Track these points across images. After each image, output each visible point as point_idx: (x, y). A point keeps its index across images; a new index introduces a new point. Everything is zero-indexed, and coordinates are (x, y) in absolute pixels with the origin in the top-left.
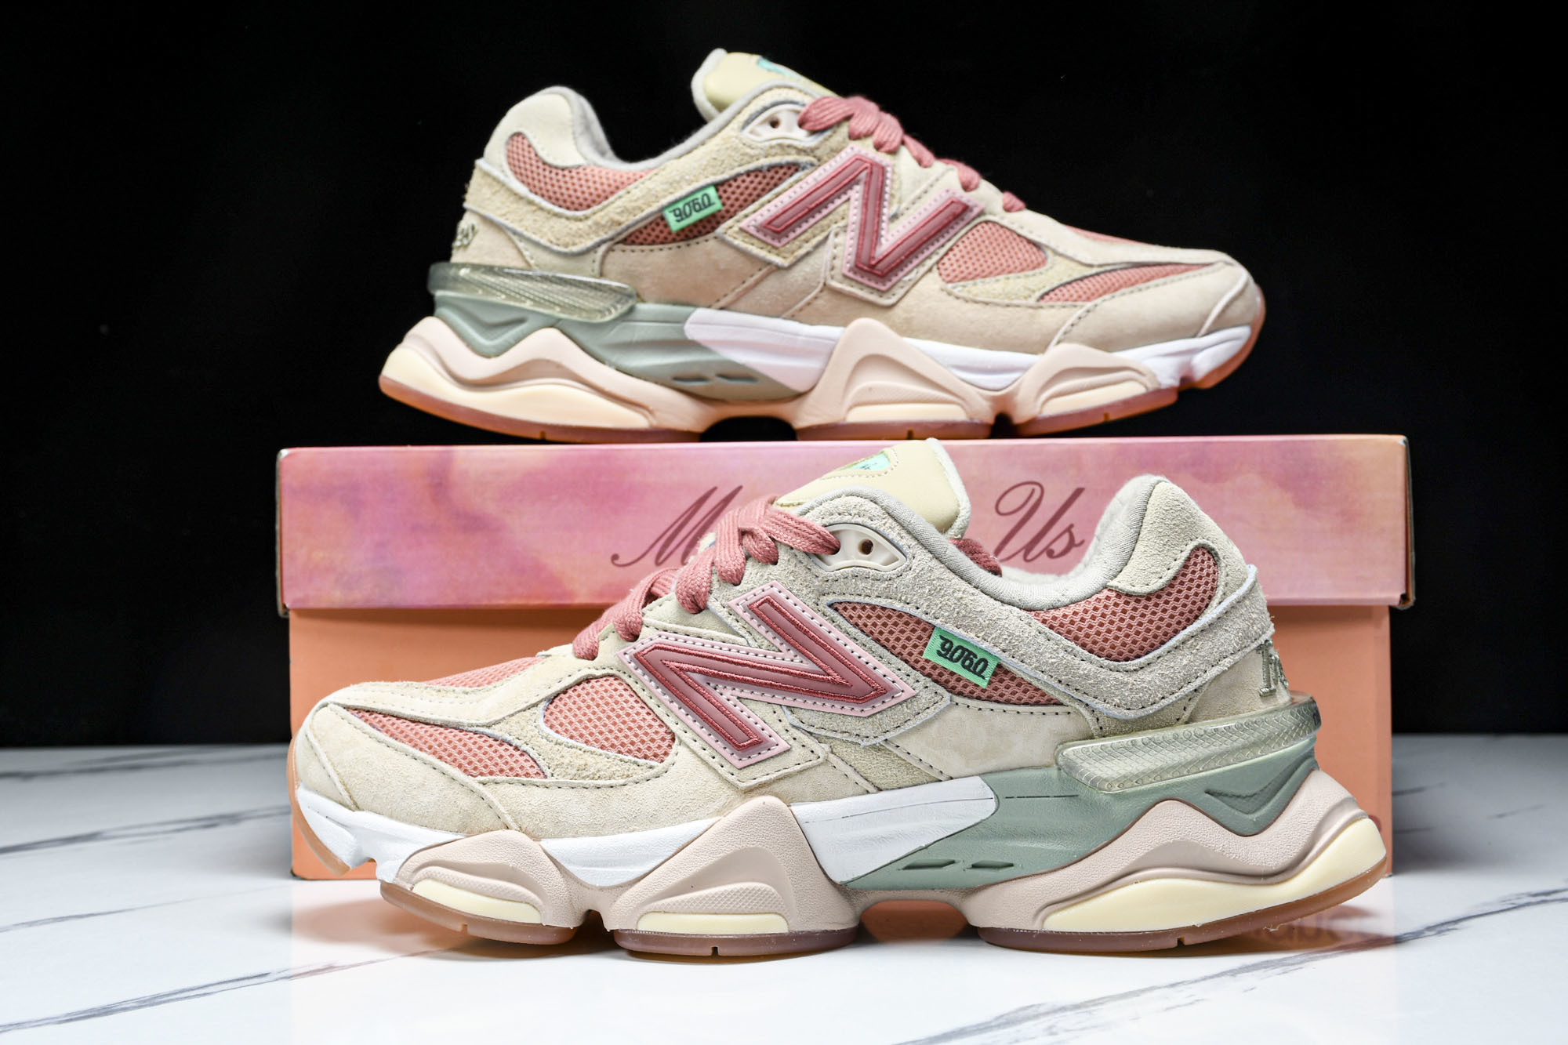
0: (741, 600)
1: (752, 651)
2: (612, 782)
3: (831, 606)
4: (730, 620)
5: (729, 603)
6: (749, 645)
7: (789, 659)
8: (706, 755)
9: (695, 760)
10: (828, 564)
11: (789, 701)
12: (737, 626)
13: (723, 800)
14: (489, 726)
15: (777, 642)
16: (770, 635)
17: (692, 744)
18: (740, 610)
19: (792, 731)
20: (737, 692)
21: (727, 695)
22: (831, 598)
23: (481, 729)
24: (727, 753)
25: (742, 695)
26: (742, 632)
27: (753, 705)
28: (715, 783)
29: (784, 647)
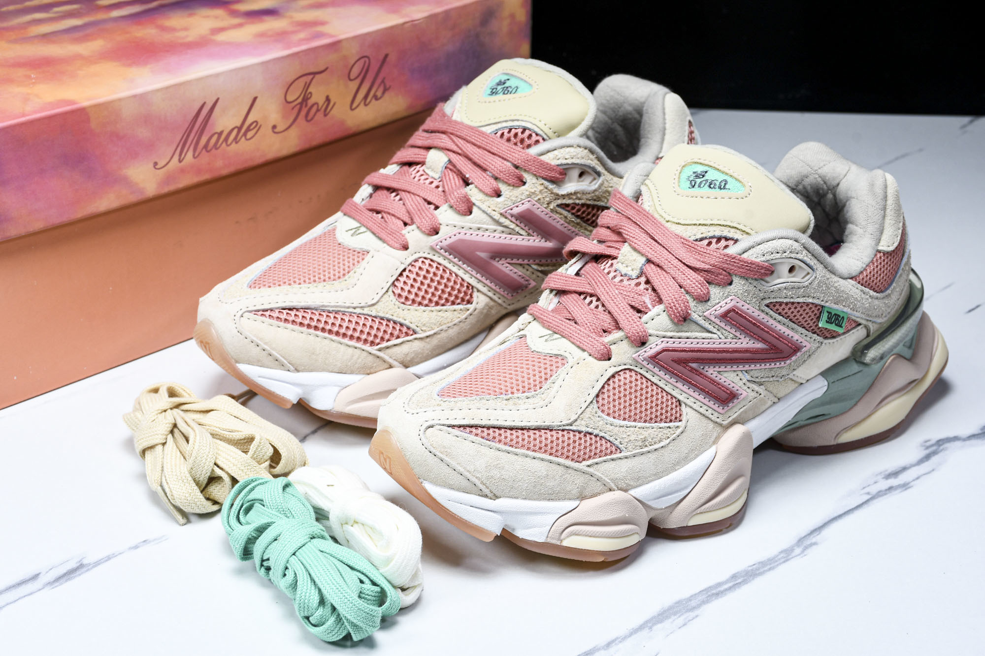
0: (712, 311)
1: (722, 342)
2: (662, 444)
3: (767, 306)
4: (706, 325)
5: (705, 314)
6: (720, 339)
7: (746, 343)
8: (702, 410)
9: (698, 415)
10: (767, 282)
11: (747, 367)
12: (710, 328)
13: (715, 434)
14: (571, 425)
15: (738, 334)
16: (733, 331)
17: (695, 406)
18: (713, 318)
19: (749, 384)
20: (717, 369)
21: (712, 371)
22: (767, 301)
23: (567, 428)
24: (716, 407)
25: (720, 370)
26: (715, 331)
27: (726, 375)
28: (711, 425)
29: (742, 337)
